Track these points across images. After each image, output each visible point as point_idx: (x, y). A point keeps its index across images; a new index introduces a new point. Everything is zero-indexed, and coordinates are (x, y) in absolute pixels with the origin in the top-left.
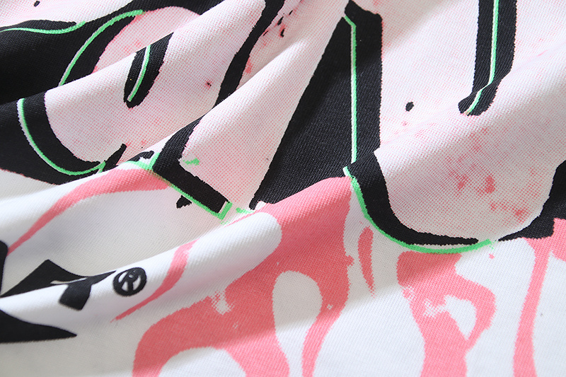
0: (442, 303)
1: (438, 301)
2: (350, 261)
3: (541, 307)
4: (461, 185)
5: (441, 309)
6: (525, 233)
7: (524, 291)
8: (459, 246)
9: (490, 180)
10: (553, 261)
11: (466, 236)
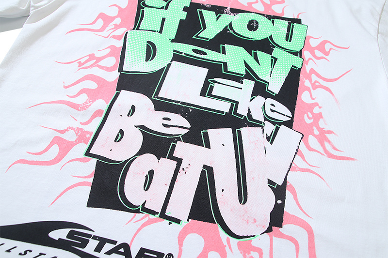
0: (250, 253)
1: (249, 253)
2: (226, 246)
3: (274, 250)
4: (248, 222)
5: (250, 255)
6: (266, 232)
7: (269, 247)
8: (251, 238)
9: (254, 219)
10: (274, 238)
11: (252, 235)
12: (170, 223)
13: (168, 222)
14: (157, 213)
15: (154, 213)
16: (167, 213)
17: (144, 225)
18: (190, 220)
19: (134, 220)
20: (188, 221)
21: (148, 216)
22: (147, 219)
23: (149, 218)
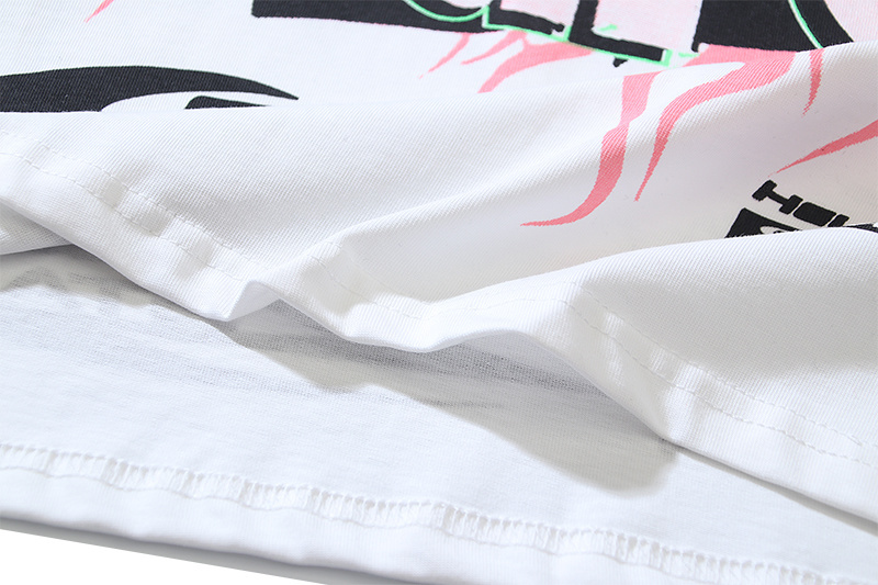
12: (617, 63)
13: (610, 56)
14: (560, 28)
15: (545, 26)
16: (601, 28)
17: (508, 69)
18: (703, 47)
19: (464, 55)
20: (695, 48)
21: (522, 36)
22: (516, 48)
23: (527, 46)
